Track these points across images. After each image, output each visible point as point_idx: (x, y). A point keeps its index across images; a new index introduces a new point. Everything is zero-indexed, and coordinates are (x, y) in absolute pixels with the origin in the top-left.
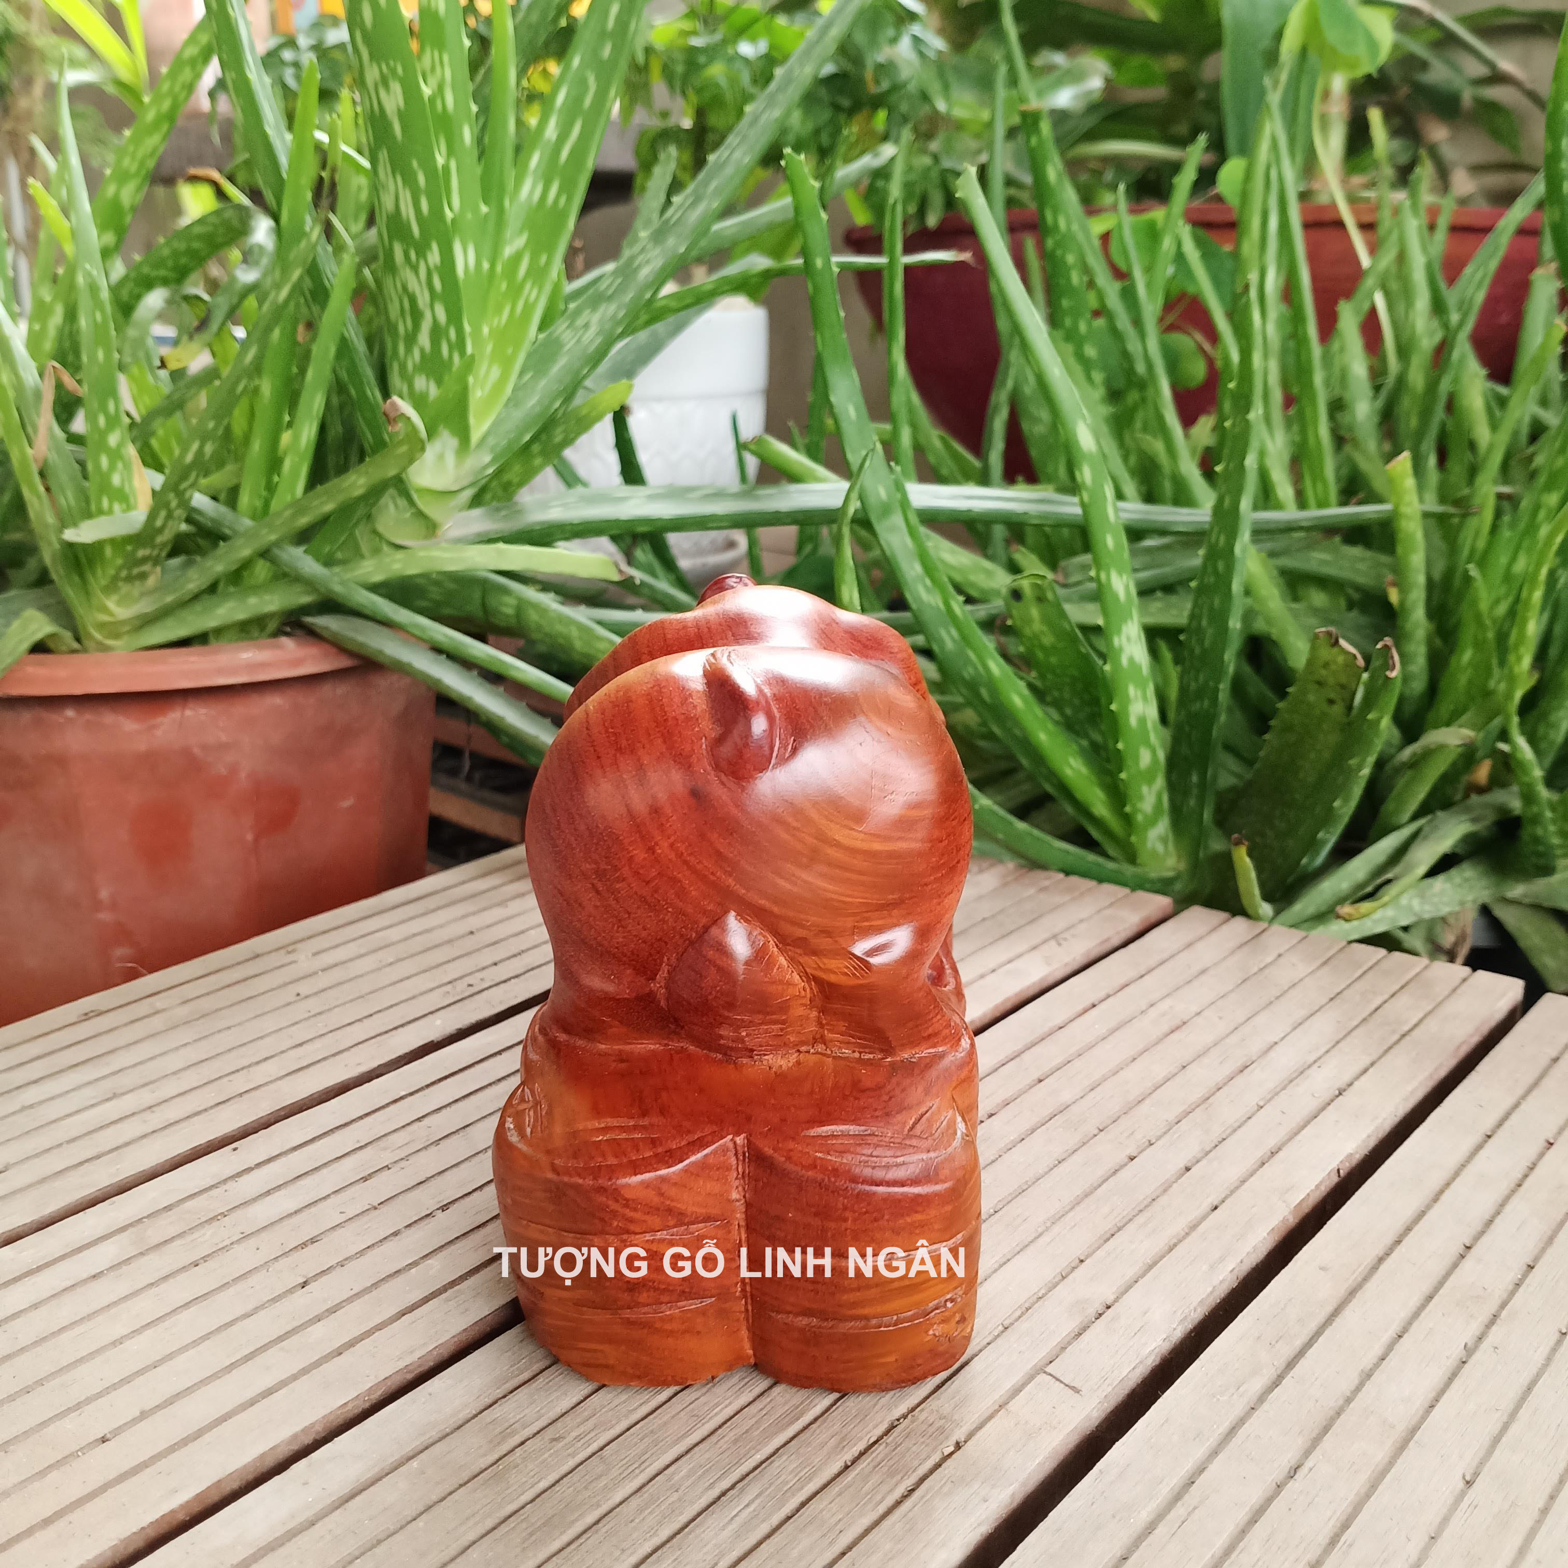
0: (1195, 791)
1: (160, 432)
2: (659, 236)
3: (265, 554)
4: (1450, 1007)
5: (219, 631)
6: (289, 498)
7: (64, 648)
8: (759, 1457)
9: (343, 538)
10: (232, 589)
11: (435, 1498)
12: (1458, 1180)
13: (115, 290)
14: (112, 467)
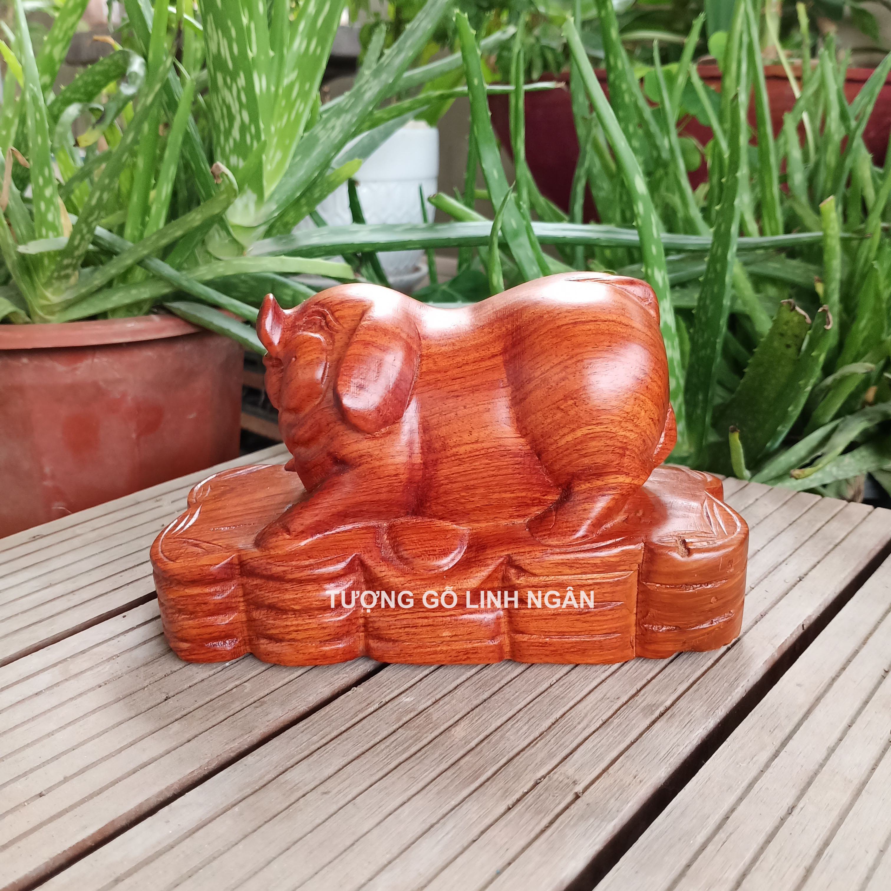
0: (701, 405)
1: (77, 192)
2: (376, 74)
3: (141, 263)
4: (862, 529)
5: (114, 311)
6: (155, 230)
7: (20, 321)
8: (453, 803)
9: (188, 254)
10: (121, 285)
11: (250, 830)
12: (877, 631)
13: (50, 108)
14: (48, 209)
